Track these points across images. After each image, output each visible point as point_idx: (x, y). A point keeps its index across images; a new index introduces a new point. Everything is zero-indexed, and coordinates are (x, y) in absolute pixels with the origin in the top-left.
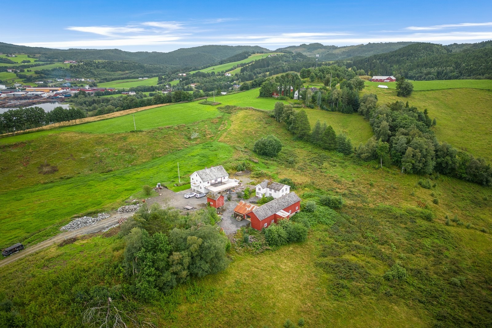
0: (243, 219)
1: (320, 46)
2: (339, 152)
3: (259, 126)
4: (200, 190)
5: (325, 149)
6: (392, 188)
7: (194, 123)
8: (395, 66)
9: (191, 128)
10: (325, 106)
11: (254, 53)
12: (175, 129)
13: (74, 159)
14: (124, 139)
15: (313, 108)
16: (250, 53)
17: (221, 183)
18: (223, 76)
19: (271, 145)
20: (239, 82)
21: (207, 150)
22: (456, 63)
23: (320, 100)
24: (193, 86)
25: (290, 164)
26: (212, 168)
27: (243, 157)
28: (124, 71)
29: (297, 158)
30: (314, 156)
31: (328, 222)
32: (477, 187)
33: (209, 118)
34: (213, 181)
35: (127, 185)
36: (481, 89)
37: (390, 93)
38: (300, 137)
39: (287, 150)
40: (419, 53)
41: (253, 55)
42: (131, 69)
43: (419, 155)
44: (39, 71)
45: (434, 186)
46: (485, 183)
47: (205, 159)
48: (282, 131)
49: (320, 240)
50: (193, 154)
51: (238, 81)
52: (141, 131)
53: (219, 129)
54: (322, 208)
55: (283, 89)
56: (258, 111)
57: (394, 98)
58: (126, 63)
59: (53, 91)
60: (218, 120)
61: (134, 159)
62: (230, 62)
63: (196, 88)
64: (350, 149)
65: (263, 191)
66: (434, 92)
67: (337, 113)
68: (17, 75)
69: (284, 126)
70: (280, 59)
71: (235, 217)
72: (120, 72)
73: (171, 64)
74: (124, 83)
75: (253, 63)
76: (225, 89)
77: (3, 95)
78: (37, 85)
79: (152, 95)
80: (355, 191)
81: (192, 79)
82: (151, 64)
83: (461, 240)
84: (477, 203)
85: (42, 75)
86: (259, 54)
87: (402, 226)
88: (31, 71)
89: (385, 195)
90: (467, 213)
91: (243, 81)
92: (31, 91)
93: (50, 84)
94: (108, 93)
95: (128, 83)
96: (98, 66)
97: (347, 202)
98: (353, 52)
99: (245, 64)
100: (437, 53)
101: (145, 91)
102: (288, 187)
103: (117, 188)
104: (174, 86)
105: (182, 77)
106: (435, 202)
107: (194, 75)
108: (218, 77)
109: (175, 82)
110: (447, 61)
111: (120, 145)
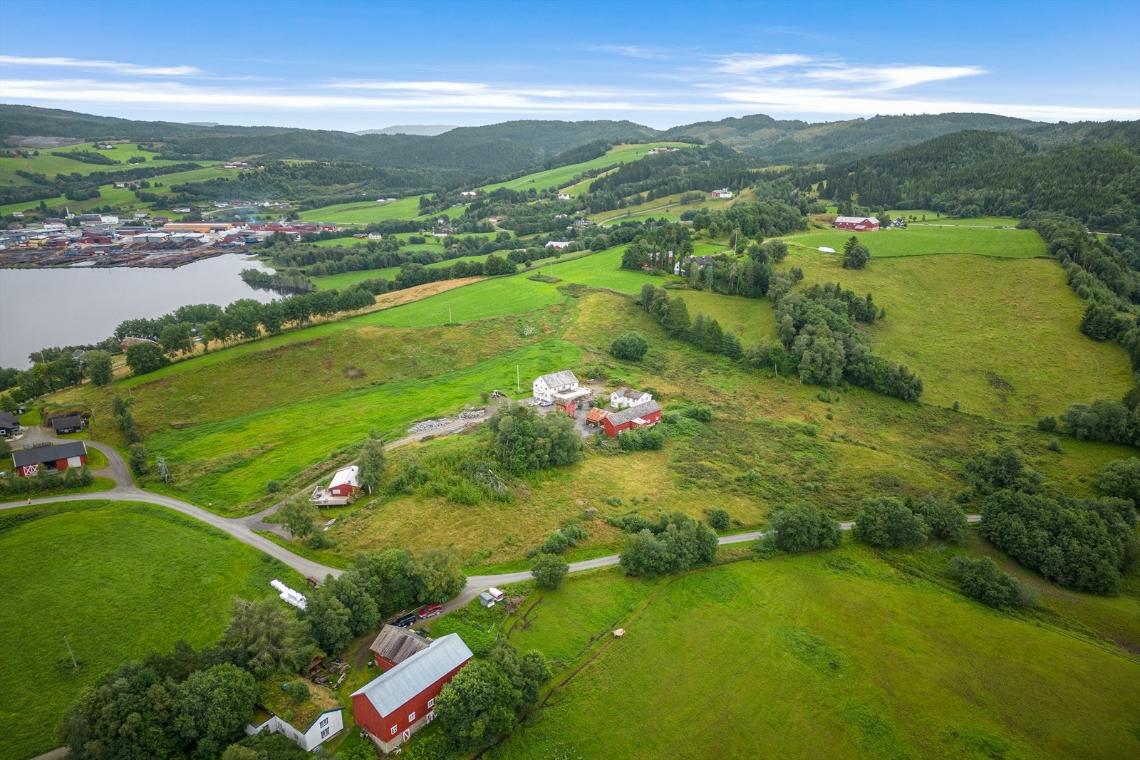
0: (596, 426)
1: (766, 123)
2: (726, 355)
3: (619, 317)
4: (545, 399)
5: (708, 351)
6: (781, 401)
7: (528, 312)
8: (907, 183)
9: (524, 320)
10: (719, 288)
11: (618, 143)
12: (501, 322)
13: (381, 361)
14: (438, 335)
15: (700, 290)
16: (609, 145)
17: (569, 391)
18: (554, 201)
19: (634, 346)
20: (587, 214)
21: (548, 351)
22: (1027, 179)
23: (712, 279)
24: (493, 221)
25: (658, 370)
26: (559, 373)
27: (596, 361)
28: (345, 183)
29: (668, 364)
30: (692, 360)
31: (692, 433)
32: (897, 402)
33: (547, 305)
34: (561, 388)
35: (455, 392)
37: (832, 262)
38: (676, 334)
39: (657, 352)
40: (960, 155)
41: (616, 149)
42: (359, 180)
43: (820, 359)
44: (180, 187)
45: (837, 400)
46: (906, 397)
47: (545, 363)
48: (651, 325)
49: (678, 449)
50: (530, 356)
51: (585, 211)
52: (458, 325)
53: (562, 321)
54: (687, 420)
55: (657, 259)
56: (618, 294)
57: (836, 272)
58: (348, 166)
59: (217, 230)
60: (559, 308)
61: (455, 362)
62: (567, 164)
63: (500, 226)
64: (740, 352)
65: (620, 400)
66: (910, 259)
67: (737, 297)
68: (138, 195)
69: (654, 318)
70: (673, 159)
71: (587, 425)
72: (338, 186)
73: (440, 166)
74: (349, 212)
75: (617, 170)
76: (558, 230)
77: (126, 239)
78: (181, 217)
79: (414, 241)
80: (734, 403)
81: (490, 205)
82: (399, 167)
83: (841, 456)
84: (885, 421)
85: (187, 194)
86: (630, 146)
87: (776, 439)
88: (163, 186)
89: (770, 409)
90: (865, 430)
91: (594, 212)
92: (176, 230)
93: (205, 214)
94: (326, 236)
95: (357, 211)
96: (293, 174)
97: (720, 415)
98: (838, 139)
99: (599, 172)
100: (1000, 154)
101: (398, 232)
102: (650, 397)
103: (446, 395)
104: (454, 222)
105: (468, 199)
106: (830, 418)
107: (492, 194)
108: (543, 202)
109: (456, 212)
110: (1011, 176)
111: (435, 342)
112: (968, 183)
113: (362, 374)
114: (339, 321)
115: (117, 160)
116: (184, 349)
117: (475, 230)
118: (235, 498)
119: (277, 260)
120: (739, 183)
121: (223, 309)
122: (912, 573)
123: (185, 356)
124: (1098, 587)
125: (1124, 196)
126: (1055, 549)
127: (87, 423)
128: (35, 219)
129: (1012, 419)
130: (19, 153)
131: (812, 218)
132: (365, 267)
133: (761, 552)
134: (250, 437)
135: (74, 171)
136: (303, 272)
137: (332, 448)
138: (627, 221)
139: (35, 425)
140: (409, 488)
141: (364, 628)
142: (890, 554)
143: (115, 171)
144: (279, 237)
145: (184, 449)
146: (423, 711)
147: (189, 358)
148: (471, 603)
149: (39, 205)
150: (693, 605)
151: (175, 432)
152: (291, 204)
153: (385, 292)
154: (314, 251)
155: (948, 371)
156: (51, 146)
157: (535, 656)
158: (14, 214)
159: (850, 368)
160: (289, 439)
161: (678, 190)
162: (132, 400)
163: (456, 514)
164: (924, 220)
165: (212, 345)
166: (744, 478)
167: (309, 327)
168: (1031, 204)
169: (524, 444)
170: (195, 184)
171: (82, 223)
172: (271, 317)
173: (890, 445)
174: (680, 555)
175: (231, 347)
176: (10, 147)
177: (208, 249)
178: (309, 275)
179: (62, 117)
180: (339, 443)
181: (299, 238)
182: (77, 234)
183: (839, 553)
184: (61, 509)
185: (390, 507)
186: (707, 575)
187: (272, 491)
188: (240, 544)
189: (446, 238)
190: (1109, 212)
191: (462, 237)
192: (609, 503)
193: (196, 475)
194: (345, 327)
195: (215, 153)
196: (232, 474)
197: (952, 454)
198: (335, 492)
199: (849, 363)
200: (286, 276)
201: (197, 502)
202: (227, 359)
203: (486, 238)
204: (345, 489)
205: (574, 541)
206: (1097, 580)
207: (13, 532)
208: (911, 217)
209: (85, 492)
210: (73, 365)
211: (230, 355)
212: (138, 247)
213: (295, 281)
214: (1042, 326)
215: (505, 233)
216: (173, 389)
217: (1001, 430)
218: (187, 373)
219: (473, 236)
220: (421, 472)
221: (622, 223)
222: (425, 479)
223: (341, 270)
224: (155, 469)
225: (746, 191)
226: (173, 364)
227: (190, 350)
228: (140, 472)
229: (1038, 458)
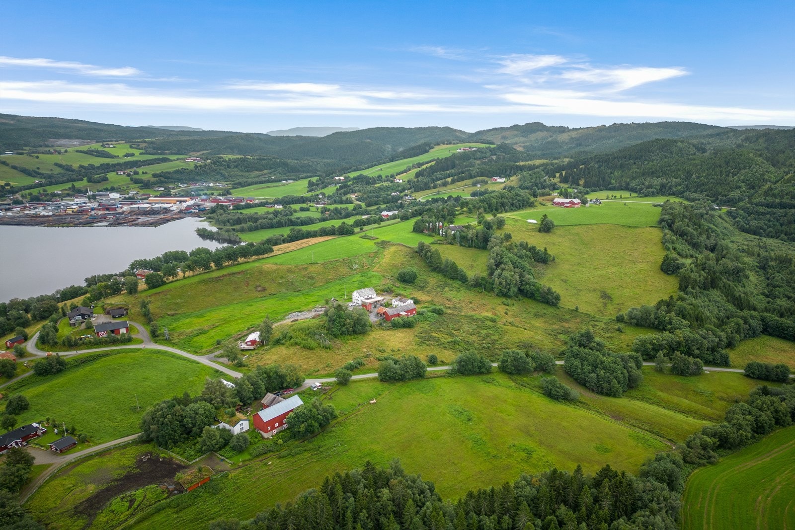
0: (381, 316)
1: (541, 128)
2: (459, 280)
3: (405, 259)
4: (358, 302)
5: (450, 278)
6: (482, 305)
7: (355, 257)
8: (616, 173)
9: (353, 261)
10: (463, 243)
11: (438, 144)
12: (341, 262)
13: (275, 283)
14: (306, 269)
15: (453, 245)
16: (432, 145)
17: (371, 298)
18: (392, 184)
19: (410, 275)
20: (412, 192)
21: (364, 278)
22: (688, 172)
23: (459, 239)
24: (353, 196)
25: (421, 288)
26: (366, 289)
27: (389, 283)
28: (261, 170)
29: (428, 285)
30: (441, 283)
31: (431, 320)
32: (544, 306)
33: (367, 253)
34: (366, 297)
35: (312, 299)
36: (623, 226)
37: (532, 229)
38: (435, 269)
39: (423, 278)
40: (651, 156)
41: (437, 148)
42: (270, 168)
43: (504, 283)
44: (158, 174)
45: (513, 305)
46: (551, 304)
47: (362, 284)
48: (422, 264)
49: (422, 328)
50: (354, 280)
51: (410, 190)
52: (318, 263)
53: (374, 261)
54: (430, 314)
55: (431, 227)
56: (406, 246)
57: (533, 234)
58: (264, 159)
59: (181, 202)
60: (374, 254)
61: (314, 283)
62: (404, 158)
63: (357, 200)
64: (466, 279)
65: (397, 303)
68: (132, 180)
69: (424, 260)
70: (471, 156)
71: (377, 315)
72: (257, 172)
73: (323, 158)
74: (264, 190)
75: (433, 163)
76: (392, 203)
77: (125, 208)
78: (158, 194)
79: (302, 210)
80: (458, 306)
81: (352, 187)
82: (296, 160)
83: (507, 332)
84: (537, 315)
85: (162, 179)
86: (446, 146)
87: (475, 324)
88: (147, 173)
89: (475, 308)
90: (524, 320)
91: (416, 191)
92: (155, 202)
93: (173, 191)
94: (248, 206)
95: (269, 189)
96: (228, 164)
97: (449, 311)
98: (585, 140)
99: (423, 164)
100: (677, 154)
101: (293, 204)
102: (412, 302)
103: (307, 300)
104: (329, 196)
105: (339, 182)
106: (506, 314)
107: (354, 179)
108: (385, 184)
109: (331, 190)
110: (679, 170)
111: (304, 273)
112: (653, 174)
113: (264, 289)
114: (253, 261)
115: (116, 155)
116: (173, 276)
117: (341, 202)
118: (201, 347)
119: (218, 222)
120: (510, 172)
121: (188, 253)
122: (522, 385)
123: (174, 280)
124: (612, 393)
125: (743, 184)
126: (593, 375)
127: (127, 313)
128: (68, 195)
129: (605, 316)
130: (56, 151)
131: (540, 199)
132: (271, 227)
133: (450, 374)
134: (207, 320)
135: (90, 163)
136: (234, 230)
137: (248, 325)
138: (435, 197)
139: (100, 313)
140: (283, 342)
141: (259, 396)
142: (515, 377)
143: (116, 162)
144: (219, 207)
145: (175, 325)
146: (281, 424)
147: (176, 281)
148: (307, 389)
149: (71, 186)
150: (410, 394)
151: (170, 318)
152: (227, 184)
153: (280, 244)
154: (241, 216)
155: (581, 290)
156: (75, 146)
157: (330, 406)
158: (56, 192)
159: (522, 288)
160: (226, 321)
161: (471, 177)
162: (150, 301)
163: (304, 353)
164: (621, 197)
165: (187, 274)
166: (452, 341)
167: (238, 264)
168: (687, 188)
169: (339, 322)
170: (167, 172)
171: (97, 197)
172: (218, 259)
173: (536, 328)
174: (406, 372)
175: (197, 275)
176: (49, 147)
177: (176, 214)
178: (237, 231)
179: (80, 125)
180: (251, 323)
181: (231, 207)
182: (95, 205)
183: (490, 376)
184: (119, 352)
185: (273, 350)
186: (421, 382)
187: (218, 344)
188: (204, 366)
189: (322, 208)
190: (731, 195)
191: (332, 207)
192: (380, 351)
193: (181, 337)
194: (257, 264)
195: (179, 151)
196: (199, 337)
197: (566, 332)
198: (248, 343)
199: (522, 285)
200: (224, 233)
201: (183, 349)
202: (195, 281)
203: (347, 208)
204: (253, 342)
205: (359, 366)
206: (610, 390)
207: (97, 362)
208: (612, 196)
209: (129, 345)
210: (116, 283)
211: (196, 279)
212: (133, 214)
213: (229, 236)
214: (641, 266)
215: (359, 205)
216: (168, 296)
217: (597, 321)
218: (176, 288)
219: (339, 206)
220: (289, 335)
221: (432, 199)
222: (291, 338)
223: (256, 229)
224: (163, 334)
225: (513, 178)
226: (168, 283)
227: (176, 277)
228: (155, 335)
229: (609, 335)
